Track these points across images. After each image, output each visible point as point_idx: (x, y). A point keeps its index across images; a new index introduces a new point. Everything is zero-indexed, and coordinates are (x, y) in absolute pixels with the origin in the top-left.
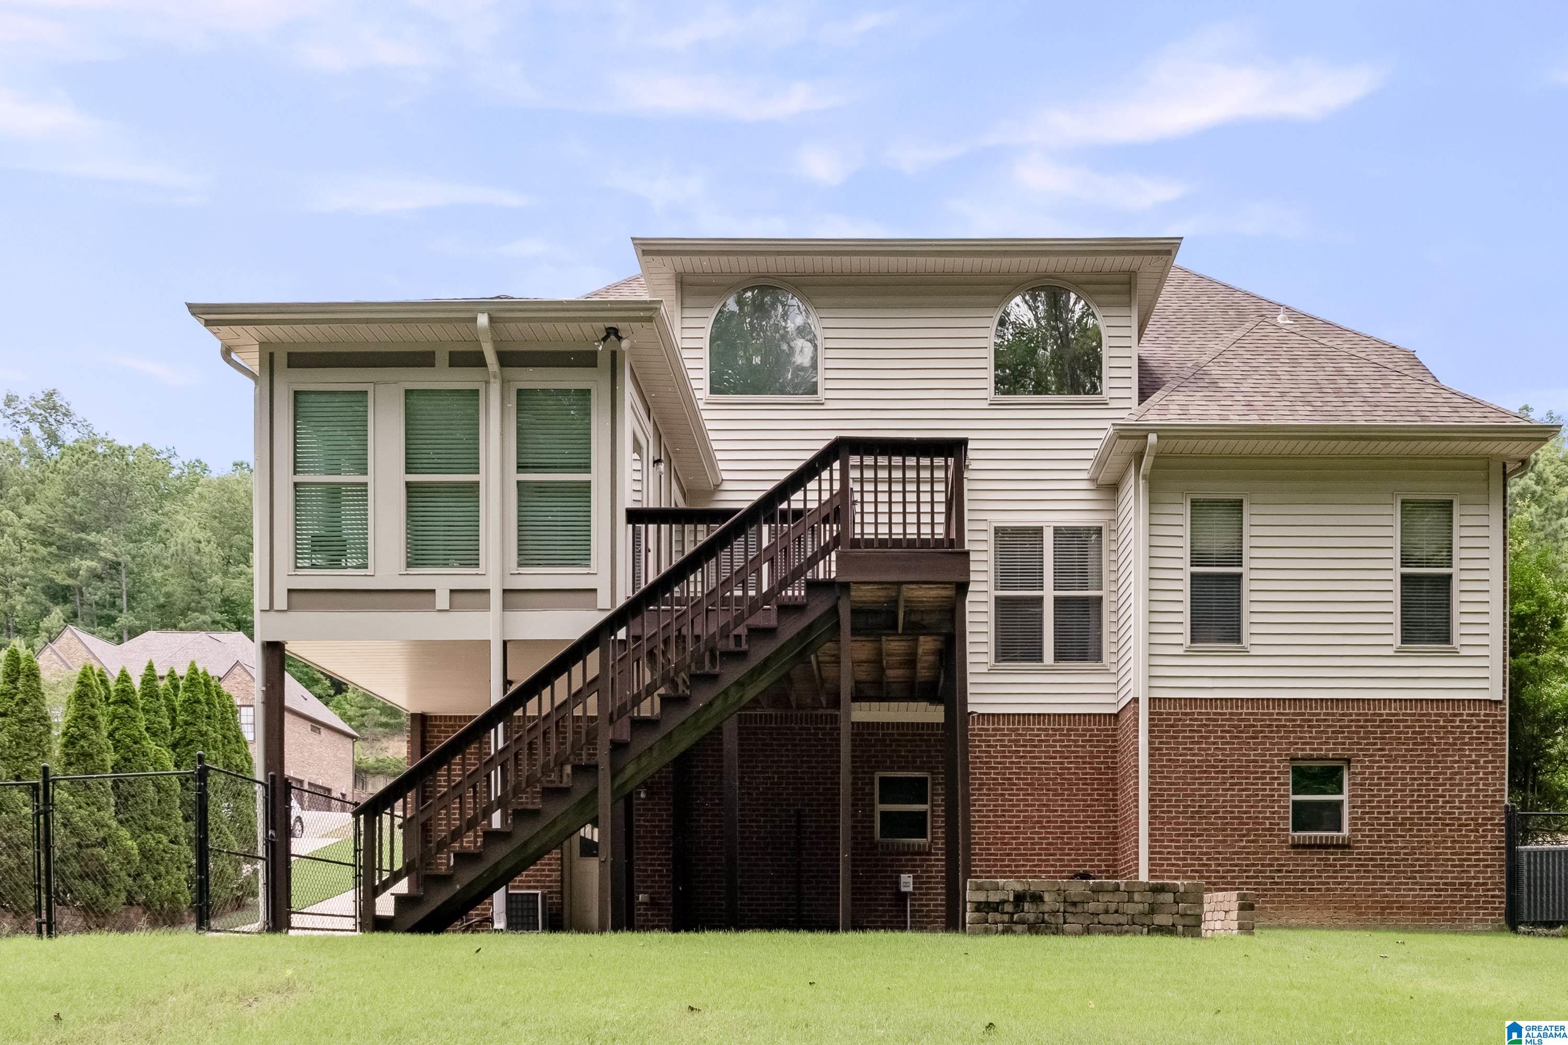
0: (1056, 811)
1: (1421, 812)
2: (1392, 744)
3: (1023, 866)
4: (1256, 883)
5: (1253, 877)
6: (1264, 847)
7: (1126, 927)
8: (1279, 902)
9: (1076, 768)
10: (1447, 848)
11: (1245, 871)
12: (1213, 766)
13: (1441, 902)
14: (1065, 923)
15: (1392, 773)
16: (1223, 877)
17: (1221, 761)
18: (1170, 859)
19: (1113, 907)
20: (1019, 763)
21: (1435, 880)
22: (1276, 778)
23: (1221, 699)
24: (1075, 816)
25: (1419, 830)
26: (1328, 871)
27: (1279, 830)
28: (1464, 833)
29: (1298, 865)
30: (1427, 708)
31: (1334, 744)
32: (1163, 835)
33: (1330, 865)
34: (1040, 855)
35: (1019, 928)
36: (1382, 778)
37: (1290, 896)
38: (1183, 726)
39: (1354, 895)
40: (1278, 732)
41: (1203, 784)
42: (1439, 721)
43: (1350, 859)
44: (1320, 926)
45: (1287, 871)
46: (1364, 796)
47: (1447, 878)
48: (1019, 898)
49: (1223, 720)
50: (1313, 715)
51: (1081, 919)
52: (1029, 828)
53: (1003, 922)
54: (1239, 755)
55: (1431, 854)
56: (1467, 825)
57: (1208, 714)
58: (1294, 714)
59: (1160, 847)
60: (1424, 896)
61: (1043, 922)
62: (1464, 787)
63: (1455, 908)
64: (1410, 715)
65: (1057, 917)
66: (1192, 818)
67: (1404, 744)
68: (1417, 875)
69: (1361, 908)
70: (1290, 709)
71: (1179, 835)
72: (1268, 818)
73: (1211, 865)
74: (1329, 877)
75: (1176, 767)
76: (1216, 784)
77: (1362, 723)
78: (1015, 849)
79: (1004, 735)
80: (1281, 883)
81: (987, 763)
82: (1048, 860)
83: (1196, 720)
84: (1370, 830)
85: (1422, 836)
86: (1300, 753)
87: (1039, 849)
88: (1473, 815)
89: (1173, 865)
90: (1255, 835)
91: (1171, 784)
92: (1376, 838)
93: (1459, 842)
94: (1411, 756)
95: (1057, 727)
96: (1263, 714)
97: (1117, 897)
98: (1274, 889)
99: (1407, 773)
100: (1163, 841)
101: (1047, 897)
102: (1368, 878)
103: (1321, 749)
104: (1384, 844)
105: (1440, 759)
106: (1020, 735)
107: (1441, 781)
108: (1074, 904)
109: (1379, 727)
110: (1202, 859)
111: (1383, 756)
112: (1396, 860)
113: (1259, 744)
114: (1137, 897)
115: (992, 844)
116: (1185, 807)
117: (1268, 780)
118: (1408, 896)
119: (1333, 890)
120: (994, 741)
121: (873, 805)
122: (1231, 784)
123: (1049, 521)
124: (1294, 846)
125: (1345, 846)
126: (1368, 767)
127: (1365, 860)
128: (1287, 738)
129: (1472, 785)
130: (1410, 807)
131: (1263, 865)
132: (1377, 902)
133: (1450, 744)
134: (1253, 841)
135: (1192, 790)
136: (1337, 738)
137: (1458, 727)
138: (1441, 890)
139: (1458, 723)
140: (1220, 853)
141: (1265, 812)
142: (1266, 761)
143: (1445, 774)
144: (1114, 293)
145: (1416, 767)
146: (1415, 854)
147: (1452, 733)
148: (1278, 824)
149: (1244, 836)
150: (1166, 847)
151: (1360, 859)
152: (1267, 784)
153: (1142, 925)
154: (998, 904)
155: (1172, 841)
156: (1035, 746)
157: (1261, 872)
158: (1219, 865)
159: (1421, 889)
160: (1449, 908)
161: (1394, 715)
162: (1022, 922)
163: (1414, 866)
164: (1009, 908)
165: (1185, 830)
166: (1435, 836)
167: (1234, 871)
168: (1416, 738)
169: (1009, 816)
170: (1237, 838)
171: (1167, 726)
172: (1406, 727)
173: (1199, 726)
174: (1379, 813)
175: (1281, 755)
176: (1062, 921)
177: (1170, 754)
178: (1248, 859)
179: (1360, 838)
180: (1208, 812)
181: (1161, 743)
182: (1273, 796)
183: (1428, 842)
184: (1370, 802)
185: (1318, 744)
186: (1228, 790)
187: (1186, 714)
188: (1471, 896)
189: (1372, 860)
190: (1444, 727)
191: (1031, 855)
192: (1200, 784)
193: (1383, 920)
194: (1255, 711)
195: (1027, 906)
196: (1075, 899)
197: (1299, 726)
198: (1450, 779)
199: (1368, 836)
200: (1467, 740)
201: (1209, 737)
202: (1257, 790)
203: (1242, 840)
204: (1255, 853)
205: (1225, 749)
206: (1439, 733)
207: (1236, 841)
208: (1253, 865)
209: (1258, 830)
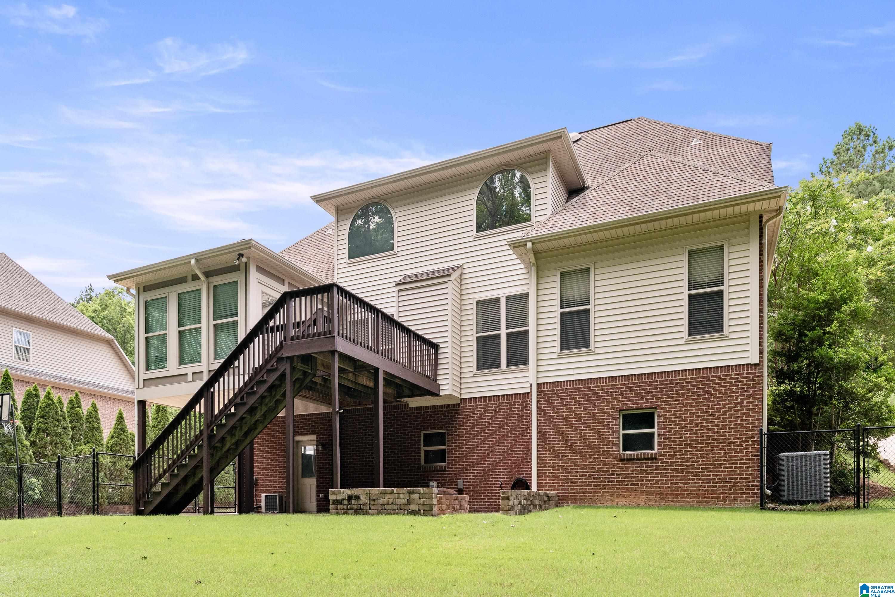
0: (508, 446)
1: (703, 436)
2: (683, 396)
3: (491, 475)
4: (599, 482)
5: (597, 478)
6: (604, 461)
7: (397, 511)
8: (613, 492)
9: (518, 422)
10: (721, 457)
11: (593, 475)
12: (574, 418)
13: (716, 490)
14: (370, 509)
15: (683, 414)
16: (580, 479)
17: (579, 414)
18: (550, 470)
19: (391, 501)
20: (489, 422)
21: (712, 477)
22: (610, 422)
23: (579, 380)
24: (518, 448)
25: (701, 447)
26: (643, 474)
27: (613, 451)
28: (732, 447)
29: (624, 471)
30: (707, 373)
31: (646, 399)
32: (546, 457)
33: (644, 470)
34: (500, 469)
35: (350, 512)
36: (677, 417)
37: (619, 488)
38: (557, 397)
39: (659, 487)
40: (612, 395)
41: (569, 428)
42: (715, 380)
43: (656, 466)
44: (638, 506)
45: (617, 475)
46: (665, 429)
47: (721, 475)
48: (350, 498)
49: (579, 392)
50: (633, 384)
51: (376, 507)
52: (494, 455)
53: (344, 509)
54: (589, 410)
55: (709, 461)
56: (734, 442)
57: (571, 389)
58: (621, 385)
59: (544, 463)
60: (705, 487)
61: (360, 509)
62: (733, 419)
63: (726, 493)
64: (695, 378)
65: (366, 506)
66: (562, 447)
67: (691, 396)
68: (701, 474)
69: (663, 494)
70: (619, 382)
71: (555, 457)
72: (606, 445)
73: (573, 473)
74: (643, 477)
75: (553, 419)
76: (575, 427)
77: (664, 386)
78: (487, 467)
79: (481, 408)
80: (614, 481)
81: (472, 423)
82: (504, 472)
83: (564, 393)
84: (669, 449)
85: (703, 451)
86: (625, 406)
87: (499, 466)
88: (739, 436)
89: (552, 473)
90: (598, 455)
91: (550, 429)
92: (673, 453)
93: (729, 453)
94: (696, 403)
95: (508, 401)
96: (603, 386)
97: (392, 496)
98: (609, 485)
99: (694, 413)
100: (546, 460)
101: (362, 497)
102: (668, 476)
103: (638, 403)
104: (678, 456)
105: (716, 403)
106: (490, 407)
107: (716, 416)
108: (374, 500)
109: (674, 387)
110: (567, 469)
111: (678, 404)
112: (686, 465)
113: (601, 403)
114: (402, 496)
115: (475, 464)
116: (558, 441)
117: (606, 423)
118: (695, 487)
119: (645, 484)
120: (477, 411)
121: (420, 448)
122: (584, 427)
123: (502, 294)
124: (622, 460)
125: (653, 458)
126: (668, 411)
127: (666, 466)
128: (617, 399)
129: (738, 417)
130: (696, 433)
131: (603, 471)
132: (673, 491)
133: (723, 394)
134: (597, 458)
135: (562, 431)
136: (648, 396)
137: (728, 383)
138: (717, 483)
139: (728, 380)
140: (578, 466)
141: (604, 442)
142: (605, 413)
143: (720, 412)
144: (539, 165)
145: (699, 409)
146: (699, 461)
147: (724, 386)
148: (612, 448)
149: (592, 455)
150: (547, 463)
151: (663, 466)
152: (606, 425)
153: (405, 510)
154: (342, 500)
155: (551, 460)
156: (497, 412)
157: (602, 475)
158: (578, 472)
159: (702, 483)
160: (722, 493)
161: (685, 379)
162: (352, 509)
163: (699, 469)
164: (346, 502)
165: (559, 453)
166: (712, 450)
167: (586, 475)
168: (699, 392)
169: (484, 450)
170: (588, 457)
171: (548, 397)
172: (693, 386)
173: (566, 396)
174: (675, 438)
175: (614, 409)
176: (368, 508)
177: (550, 413)
178: (594, 468)
179: (662, 453)
180: (571, 443)
181: (545, 407)
182: (609, 432)
183: (707, 454)
184: (669, 432)
185: (636, 400)
186: (582, 430)
187: (559, 390)
188: (738, 486)
189: (670, 466)
190: (718, 383)
191: (495, 469)
192: (566, 428)
193: (678, 502)
194: (598, 385)
195: (353, 501)
196: (374, 498)
197: (625, 391)
198: (723, 415)
199: (668, 452)
200: (734, 390)
201: (571, 402)
202: (599, 429)
203: (591, 458)
204: (598, 465)
205: (581, 408)
206: (715, 387)
207: (588, 459)
208: (597, 471)
209: (600, 452)
